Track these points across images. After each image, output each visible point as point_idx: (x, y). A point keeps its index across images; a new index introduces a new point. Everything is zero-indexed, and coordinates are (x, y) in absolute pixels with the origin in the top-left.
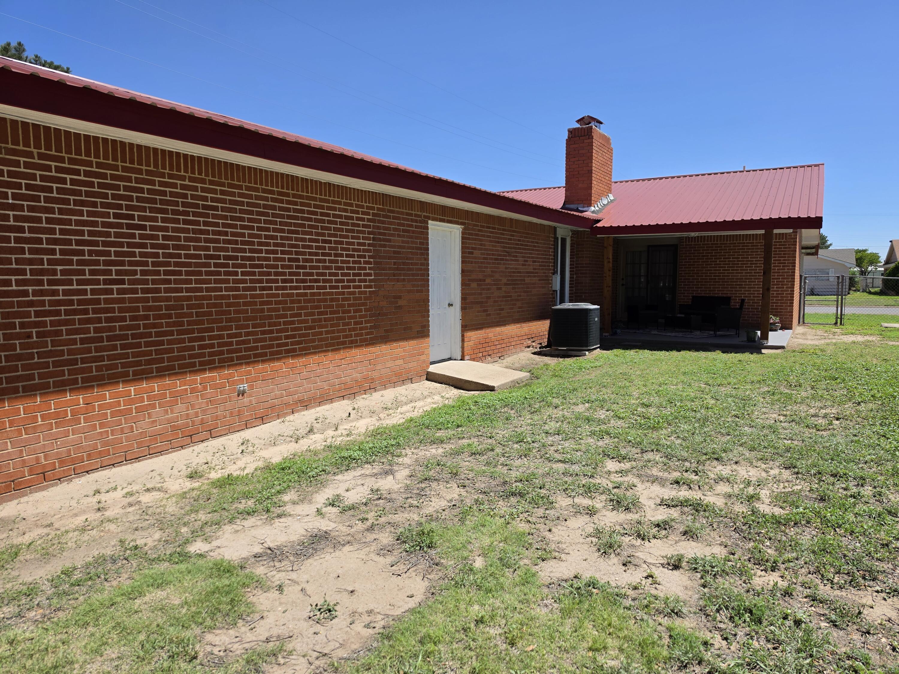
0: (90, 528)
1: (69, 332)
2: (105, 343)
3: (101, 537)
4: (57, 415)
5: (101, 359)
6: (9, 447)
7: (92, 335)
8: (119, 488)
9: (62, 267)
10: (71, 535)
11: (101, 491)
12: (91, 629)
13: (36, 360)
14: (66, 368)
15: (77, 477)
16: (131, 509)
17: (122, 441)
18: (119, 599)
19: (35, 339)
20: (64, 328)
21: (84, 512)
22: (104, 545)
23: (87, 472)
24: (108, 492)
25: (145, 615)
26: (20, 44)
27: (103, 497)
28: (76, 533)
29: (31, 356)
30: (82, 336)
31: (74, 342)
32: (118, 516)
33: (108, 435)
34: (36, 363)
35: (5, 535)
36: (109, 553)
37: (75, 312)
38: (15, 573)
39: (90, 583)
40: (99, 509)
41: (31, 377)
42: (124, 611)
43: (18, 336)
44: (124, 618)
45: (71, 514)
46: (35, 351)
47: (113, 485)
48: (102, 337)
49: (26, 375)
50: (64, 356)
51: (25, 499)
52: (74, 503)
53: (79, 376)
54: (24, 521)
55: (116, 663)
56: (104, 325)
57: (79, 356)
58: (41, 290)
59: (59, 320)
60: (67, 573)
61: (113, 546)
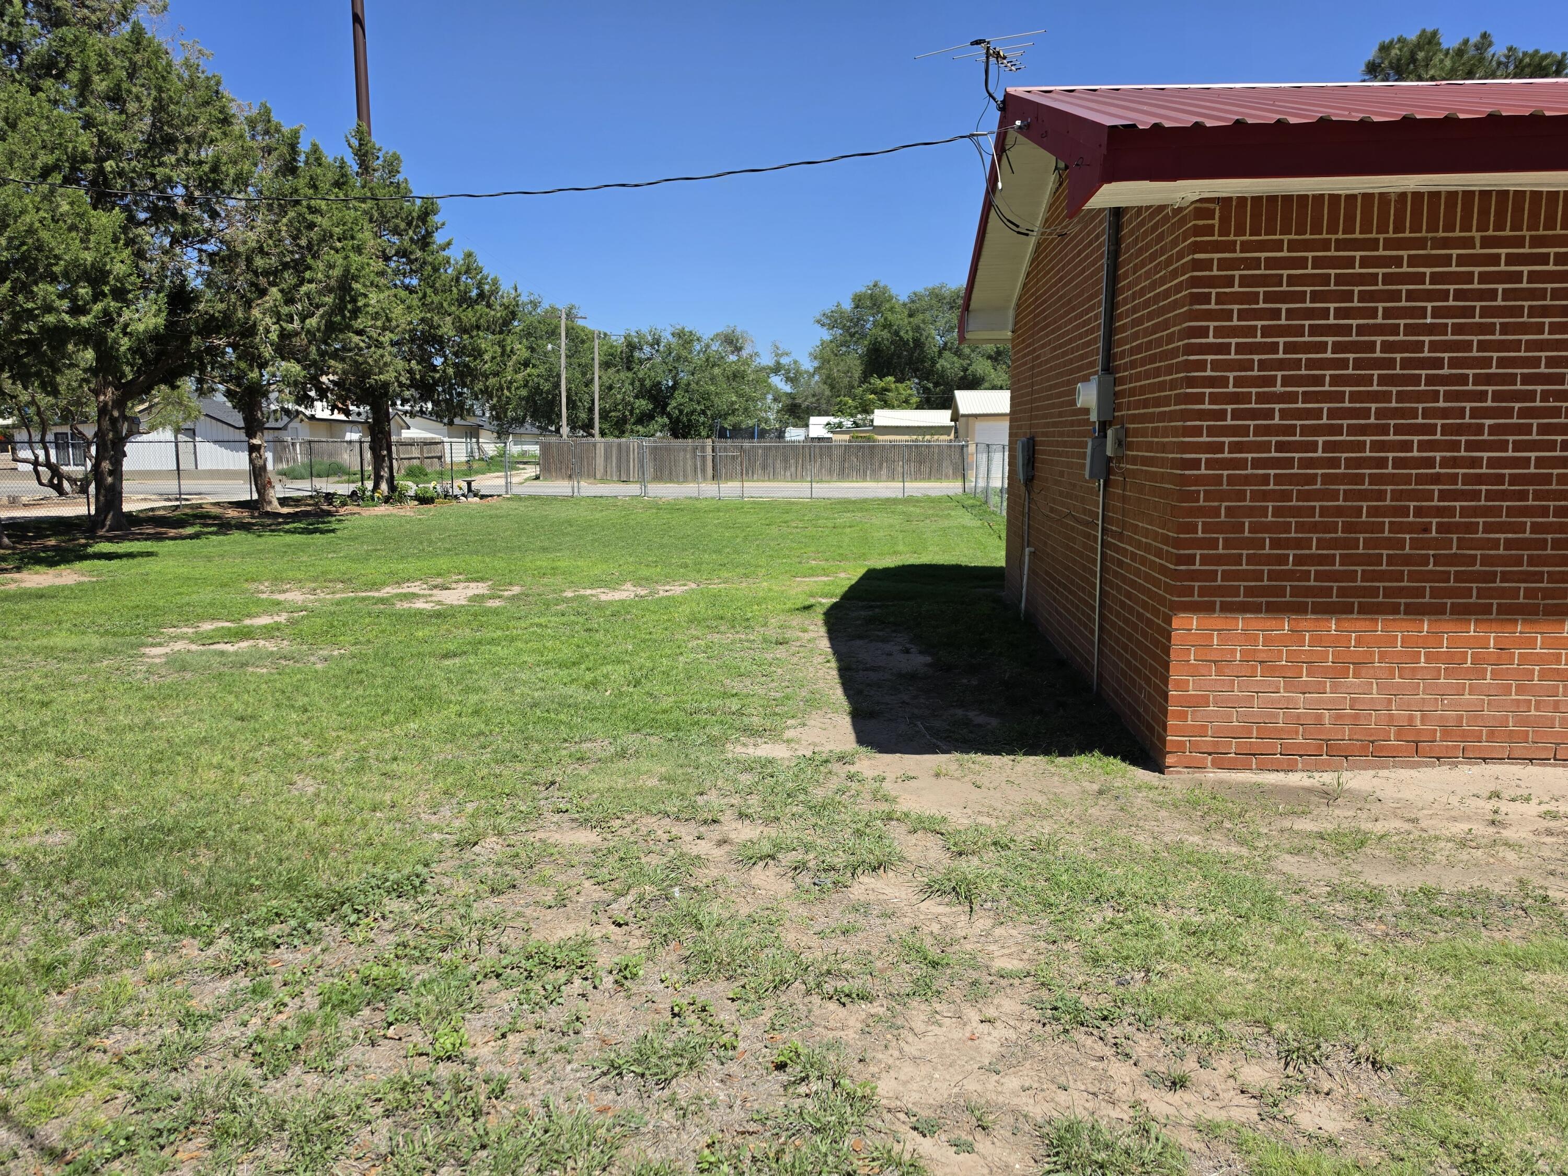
0: (1474, 844)
1: (1488, 528)
2: (1549, 552)
3: (1488, 864)
4: (1449, 658)
5: (1538, 577)
6: (1374, 691)
7: (1527, 535)
8: (1534, 801)
9: (1492, 422)
10: (1442, 844)
11: (1502, 795)
12: (1448, 979)
13: (1431, 567)
14: (1474, 585)
15: (1467, 764)
16: (1549, 840)
17: (1553, 723)
18: (1499, 959)
19: (1434, 534)
20: (1481, 520)
21: (1469, 819)
22: (1492, 878)
23: (1484, 759)
24: (1513, 800)
25: (1538, 1001)
26: (1484, 36)
27: (1504, 806)
28: (1450, 845)
29: (1425, 560)
30: (1510, 536)
31: (1495, 544)
32: (1523, 843)
33: (1529, 707)
34: (1431, 572)
35: (1351, 813)
36: (1497, 890)
37: (1503, 495)
38: (1356, 867)
39: (1458, 919)
40: (1493, 822)
41: (1420, 593)
42: (1504, 978)
43: (1410, 528)
44: (1503, 988)
45: (1447, 814)
46: (1432, 552)
47: (1525, 793)
48: (1546, 540)
49: (1413, 587)
50: (1475, 565)
51: (1384, 773)
52: (1454, 801)
53: (1495, 602)
54: (1378, 803)
55: (1478, 1042)
56: (1551, 519)
57: (1499, 569)
58: (1455, 458)
59: (1476, 507)
60: (1428, 894)
61: (1506, 884)
